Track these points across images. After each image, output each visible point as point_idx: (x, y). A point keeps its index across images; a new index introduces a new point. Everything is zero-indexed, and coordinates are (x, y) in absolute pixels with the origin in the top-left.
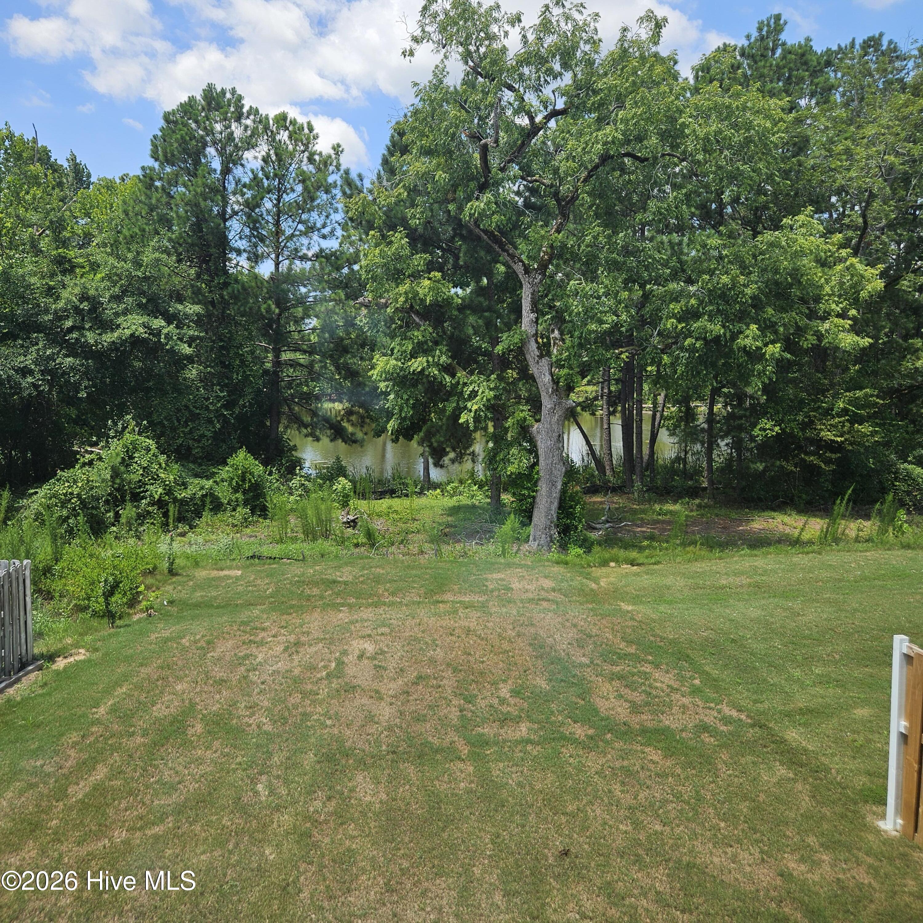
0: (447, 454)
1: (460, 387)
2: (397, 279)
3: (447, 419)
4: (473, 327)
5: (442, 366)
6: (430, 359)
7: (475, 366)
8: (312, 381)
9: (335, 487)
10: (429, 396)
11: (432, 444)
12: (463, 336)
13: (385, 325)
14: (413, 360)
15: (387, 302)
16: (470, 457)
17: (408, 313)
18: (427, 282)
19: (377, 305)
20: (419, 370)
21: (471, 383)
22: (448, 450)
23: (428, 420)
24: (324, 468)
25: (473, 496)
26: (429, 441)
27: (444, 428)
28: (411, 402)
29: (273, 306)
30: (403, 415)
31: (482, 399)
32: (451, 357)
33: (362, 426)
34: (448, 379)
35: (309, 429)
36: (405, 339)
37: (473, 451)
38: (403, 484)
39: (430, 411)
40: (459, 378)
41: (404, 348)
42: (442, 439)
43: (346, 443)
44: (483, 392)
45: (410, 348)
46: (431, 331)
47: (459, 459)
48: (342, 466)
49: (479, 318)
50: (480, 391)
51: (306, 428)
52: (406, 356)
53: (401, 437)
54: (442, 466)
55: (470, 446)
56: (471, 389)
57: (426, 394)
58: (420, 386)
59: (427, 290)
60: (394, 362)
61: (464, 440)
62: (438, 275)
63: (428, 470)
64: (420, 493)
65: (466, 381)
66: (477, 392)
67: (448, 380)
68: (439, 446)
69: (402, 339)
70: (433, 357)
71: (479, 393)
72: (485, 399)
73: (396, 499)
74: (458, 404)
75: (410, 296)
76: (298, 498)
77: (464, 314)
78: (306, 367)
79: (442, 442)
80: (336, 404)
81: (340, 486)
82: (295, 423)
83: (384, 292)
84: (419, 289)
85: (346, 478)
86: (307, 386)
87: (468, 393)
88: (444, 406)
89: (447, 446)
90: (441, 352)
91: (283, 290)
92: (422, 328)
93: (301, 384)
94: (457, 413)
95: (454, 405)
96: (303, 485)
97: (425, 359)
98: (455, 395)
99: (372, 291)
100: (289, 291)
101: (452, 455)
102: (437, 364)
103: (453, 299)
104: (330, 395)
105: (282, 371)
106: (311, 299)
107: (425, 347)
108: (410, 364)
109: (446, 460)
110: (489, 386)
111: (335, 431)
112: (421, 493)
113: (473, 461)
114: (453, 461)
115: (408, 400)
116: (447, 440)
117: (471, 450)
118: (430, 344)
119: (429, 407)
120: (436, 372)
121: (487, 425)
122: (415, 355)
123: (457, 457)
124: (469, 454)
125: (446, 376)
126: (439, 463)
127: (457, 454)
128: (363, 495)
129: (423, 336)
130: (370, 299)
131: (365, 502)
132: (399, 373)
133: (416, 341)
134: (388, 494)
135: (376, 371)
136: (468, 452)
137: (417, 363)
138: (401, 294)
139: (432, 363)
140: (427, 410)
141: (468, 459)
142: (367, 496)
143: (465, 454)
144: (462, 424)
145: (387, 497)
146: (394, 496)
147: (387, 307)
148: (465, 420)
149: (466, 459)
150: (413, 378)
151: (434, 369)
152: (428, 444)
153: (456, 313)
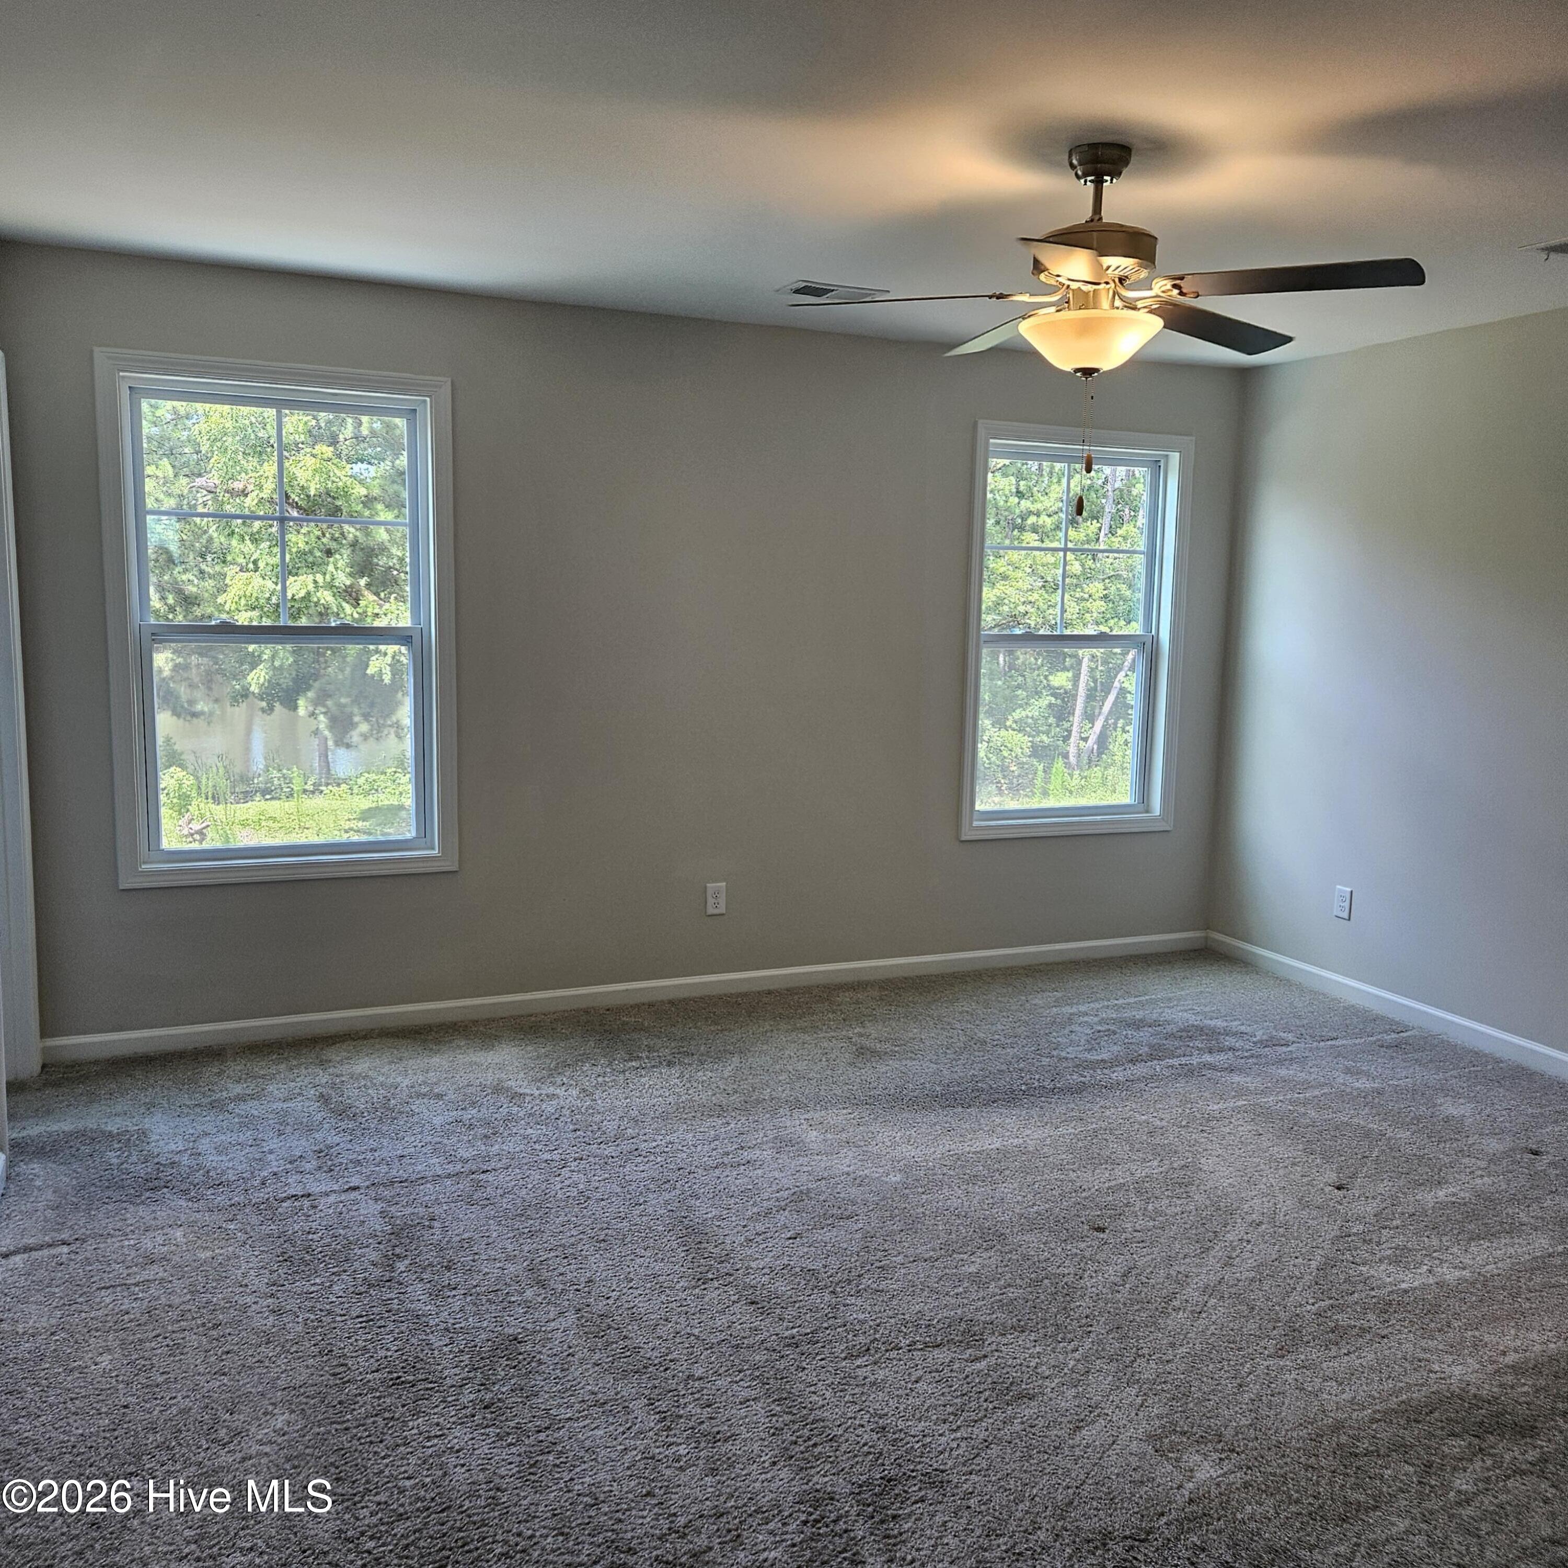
0: (353, 725)
2: (260, 453)
5: (338, 588)
6: (319, 578)
7: (391, 588)
9: (164, 783)
11: (329, 710)
12: (373, 544)
14: (292, 579)
15: (245, 488)
16: (392, 731)
18: (310, 461)
19: (228, 491)
20: (302, 593)
21: (385, 614)
22: (357, 719)
23: (324, 675)
26: (325, 706)
27: (347, 683)
30: (277, 664)
32: (352, 575)
33: (209, 688)
34: (348, 608)
38: (284, 778)
40: (366, 607)
42: (345, 702)
43: (179, 716)
47: (377, 733)
48: (175, 752)
53: (277, 705)
54: (348, 746)
56: (385, 622)
59: (310, 473)
60: (260, 581)
61: (381, 703)
62: (328, 451)
63: (327, 753)
64: (312, 792)
65: (376, 611)
67: (348, 611)
68: (342, 713)
70: (324, 574)
73: (273, 802)
79: (346, 708)
81: (173, 782)
83: (240, 473)
84: (296, 471)
89: (356, 713)
90: (336, 568)
92: (304, 530)
94: (363, 658)
97: (311, 577)
99: (220, 470)
101: (364, 727)
102: (330, 586)
103: (352, 486)
107: (311, 559)
108: (286, 584)
109: (355, 736)
112: (316, 790)
113: (399, 737)
114: (365, 737)
116: (353, 704)
117: (394, 719)
118: (318, 554)
120: (329, 598)
122: (294, 571)
123: (372, 730)
124: (390, 726)
125: (344, 604)
126: (341, 740)
127: (372, 726)
128: (213, 798)
129: (307, 543)
130: (217, 482)
131: (218, 807)
132: (269, 599)
133: (294, 550)
134: (258, 794)
135: (231, 595)
136: (389, 723)
137: (298, 583)
138: (267, 477)
139: (321, 584)
140: (322, 659)
141: (389, 733)
142: (222, 799)
143: (384, 726)
144: (373, 676)
145: (258, 799)
146: (268, 797)
147: (246, 495)
148: (377, 669)
149: (386, 732)
150: (293, 606)
151: (326, 593)
152: (323, 710)
153: (360, 507)
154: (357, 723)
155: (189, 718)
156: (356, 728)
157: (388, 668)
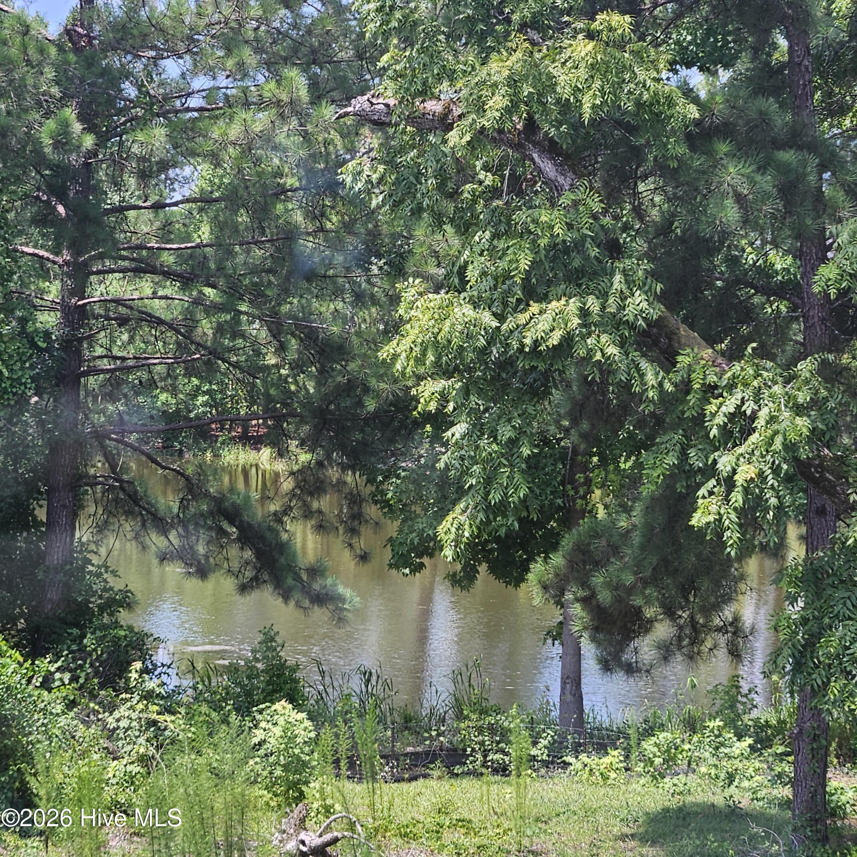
1: (692, 399)
2: (483, 35)
3: (648, 510)
4: (739, 198)
5: (632, 326)
6: (593, 304)
7: (745, 330)
8: (188, 374)
9: (259, 735)
10: (585, 426)
11: (593, 595)
12: (706, 231)
13: (441, 187)
14: (535, 308)
15: (447, 111)
16: (722, 640)
17: (518, 147)
18: (582, 48)
19: (411, 120)
20: (555, 339)
21: (731, 387)
22: (649, 612)
23: (583, 513)
24: (218, 671)
25: (731, 778)
26: (584, 584)
27: (636, 538)
28: (526, 451)
29: (77, 127)
30: (495, 497)
31: (770, 442)
32: (662, 298)
33: (353, 531)
34: (651, 373)
35: (173, 535)
36: (508, 234)
37: (736, 619)
38: (492, 729)
39: (588, 482)
40: (690, 369)
41: (503, 264)
42: (629, 579)
43: (286, 598)
44: (772, 419)
45: (524, 264)
46: (597, 207)
48: (282, 666)
49: (762, 169)
50: (763, 414)
51: (165, 533)
52: (509, 292)
55: (728, 599)
56: (730, 406)
57: (575, 421)
58: (556, 395)
59: (583, 73)
60: (469, 311)
61: (705, 584)
63: (577, 682)
64: (546, 764)
65: (712, 379)
66: (754, 417)
67: (651, 379)
68: (618, 600)
69: (495, 236)
70: (603, 296)
71: (760, 422)
72: (778, 440)
73: (466, 783)
74: (684, 456)
75: (527, 90)
76: (135, 769)
77: (710, 153)
78: (171, 326)
79: (630, 590)
80: (266, 453)
81: (278, 731)
82: (129, 513)
83: (439, 79)
84: (555, 70)
85: (298, 707)
86: (174, 391)
87: (720, 419)
88: (639, 465)
89: (649, 602)
90: (629, 282)
91: (106, 72)
92: (566, 199)
93: (152, 384)
94: (680, 488)
95: (671, 460)
96: (154, 723)
97: (574, 304)
98: (674, 428)
99: (399, 75)
100: (128, 75)
101: (663, 631)
102: (616, 323)
103: (670, 103)
104: (245, 422)
105: (91, 339)
106: (194, 102)
107: (577, 263)
108: (522, 318)
110: (789, 397)
111: (259, 554)
113: (735, 654)
115: (513, 443)
116: (646, 583)
117: (728, 613)
118: (594, 252)
119: (585, 468)
120: (612, 350)
121: (783, 538)
122: (541, 290)
123: (680, 639)
124: (719, 630)
125: (644, 364)
126: (617, 658)
127: (681, 628)
128: (352, 765)
129: (570, 226)
130: (392, 102)
131: (358, 788)
132: (484, 351)
133: (543, 242)
134: (438, 763)
135: (406, 343)
136: (717, 622)
137: (548, 316)
138: (495, 85)
139: (597, 318)
140: (580, 477)
141: (715, 646)
142: (366, 770)
143: (708, 628)
144: (702, 532)
145: (436, 773)
146: (458, 770)
147: (449, 128)
148: (711, 518)
149: (709, 644)
150: (534, 368)
151: (604, 338)
152: (581, 593)
153: (682, 150)
154: (651, 621)
155: (307, 603)
156: (647, 631)
157: (733, 516)
